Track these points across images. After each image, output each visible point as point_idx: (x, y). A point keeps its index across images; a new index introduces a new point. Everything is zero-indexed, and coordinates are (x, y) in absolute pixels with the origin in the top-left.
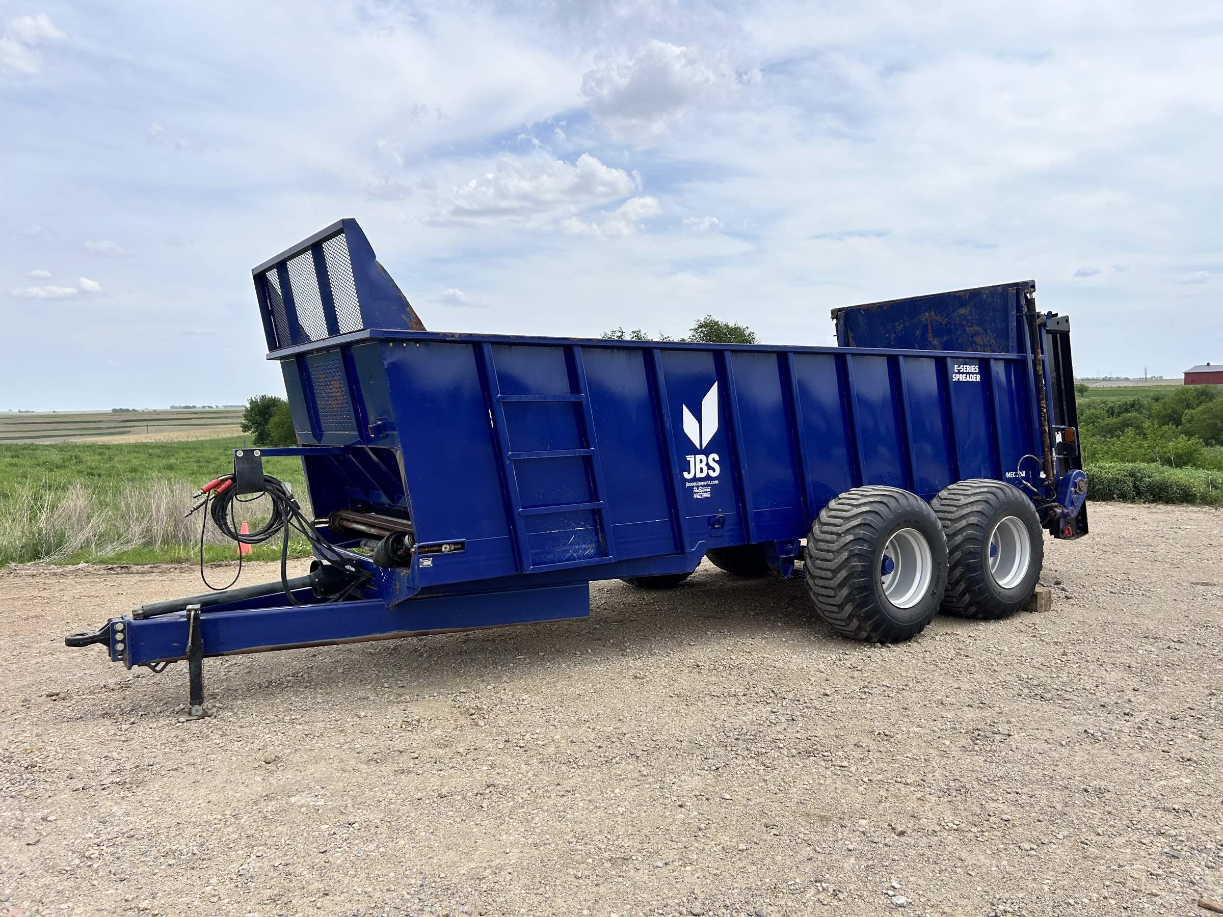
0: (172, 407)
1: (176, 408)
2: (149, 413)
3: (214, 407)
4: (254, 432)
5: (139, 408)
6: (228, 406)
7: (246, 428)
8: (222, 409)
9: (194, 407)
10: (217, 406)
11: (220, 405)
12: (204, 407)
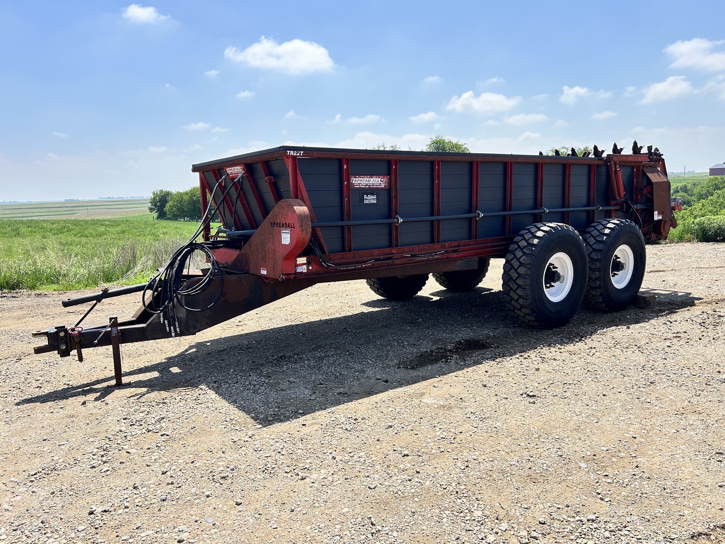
0: (100, 198)
1: (102, 198)
2: (86, 202)
3: (125, 197)
4: (156, 212)
5: (81, 199)
6: (132, 197)
7: (151, 210)
8: (129, 199)
9: (113, 198)
10: (127, 197)
11: (128, 197)
12: (119, 198)
